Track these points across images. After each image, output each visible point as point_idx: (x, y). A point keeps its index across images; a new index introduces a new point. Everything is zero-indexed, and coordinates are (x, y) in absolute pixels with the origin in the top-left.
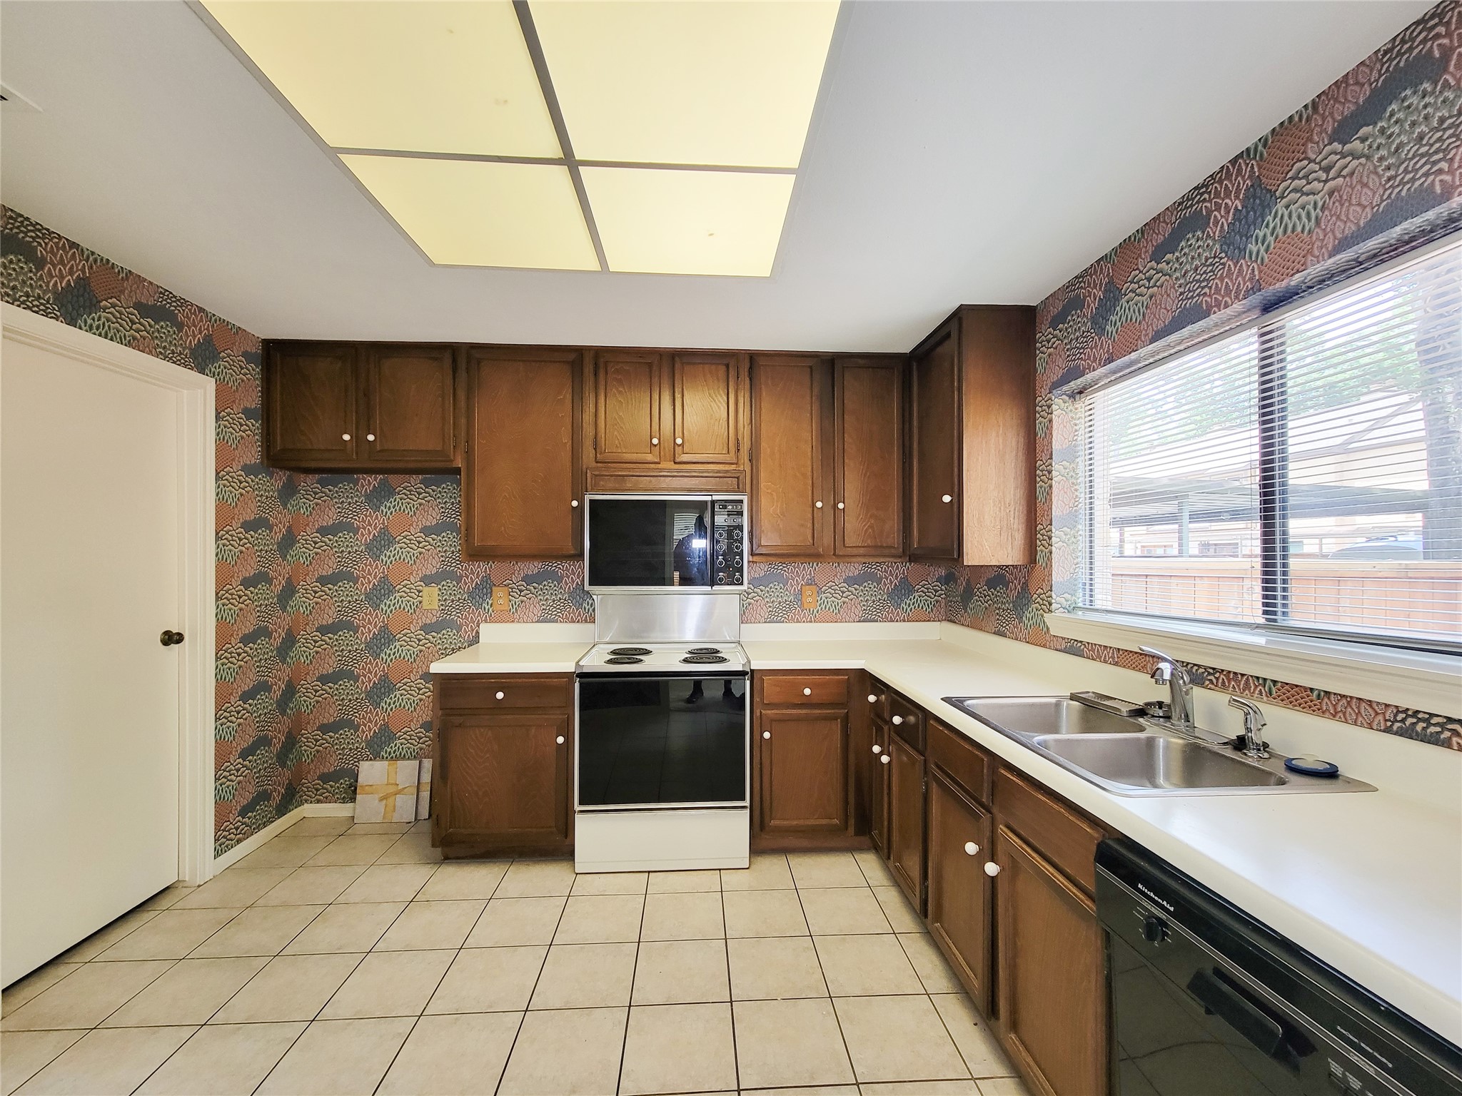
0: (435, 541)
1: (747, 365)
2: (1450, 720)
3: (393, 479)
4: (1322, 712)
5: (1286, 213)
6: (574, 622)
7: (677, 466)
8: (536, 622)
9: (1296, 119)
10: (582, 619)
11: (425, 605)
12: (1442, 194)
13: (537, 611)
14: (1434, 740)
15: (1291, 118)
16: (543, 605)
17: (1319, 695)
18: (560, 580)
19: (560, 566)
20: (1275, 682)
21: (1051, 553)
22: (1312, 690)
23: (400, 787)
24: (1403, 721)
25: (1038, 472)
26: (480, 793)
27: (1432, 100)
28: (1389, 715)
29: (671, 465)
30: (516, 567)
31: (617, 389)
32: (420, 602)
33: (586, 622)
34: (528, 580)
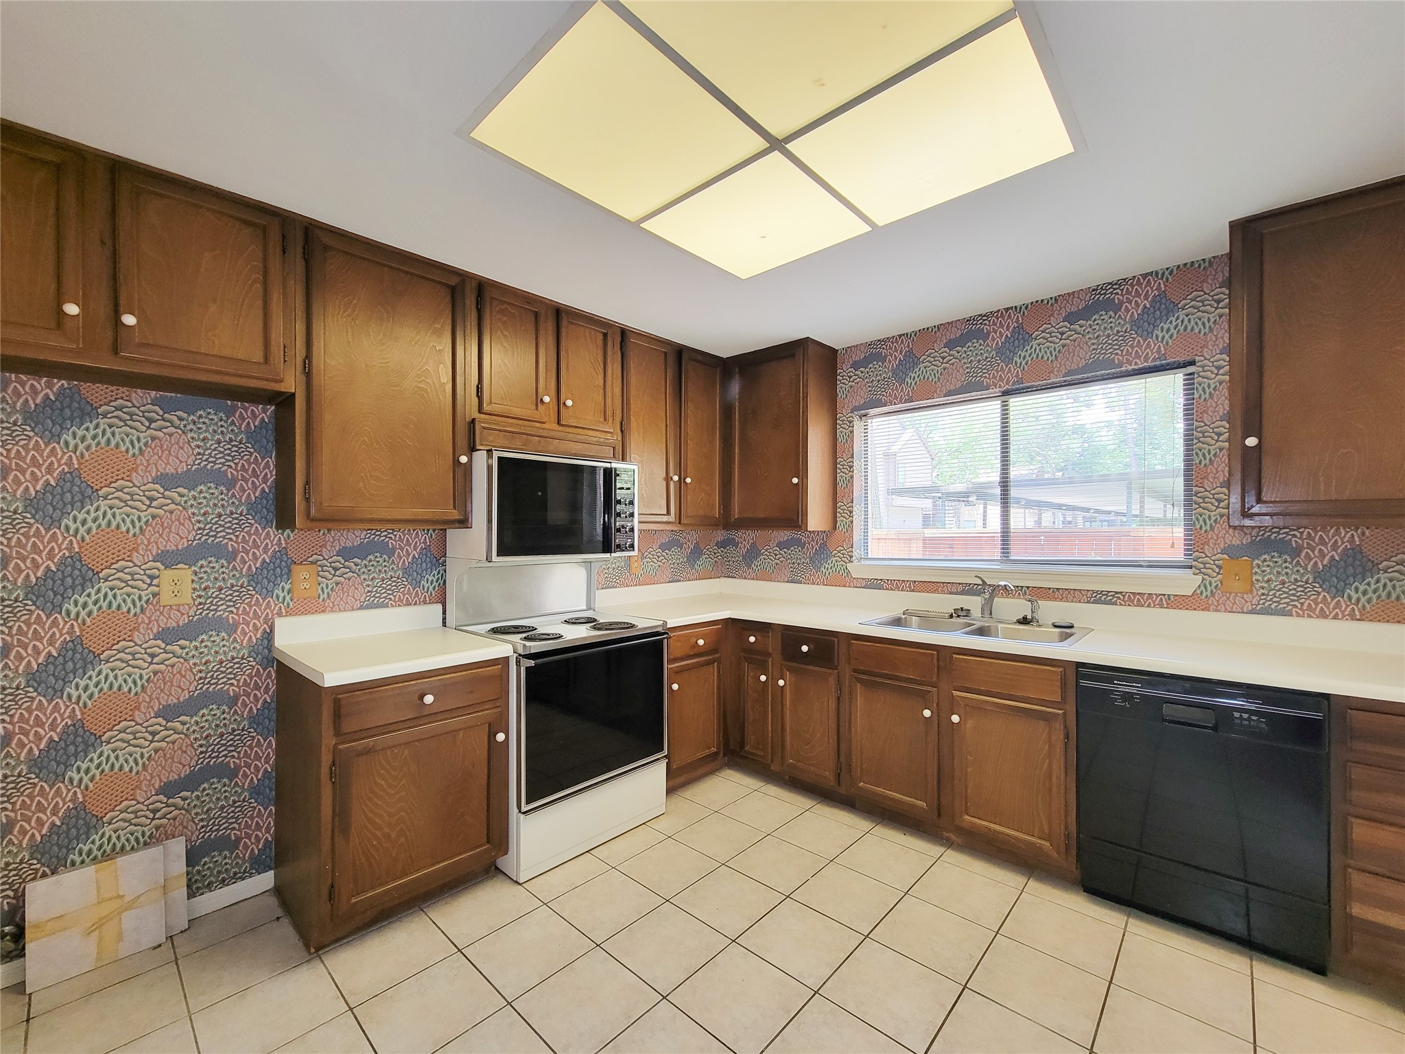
0: (185, 498)
1: (618, 340)
2: (1117, 593)
3: (93, 391)
4: (1055, 599)
5: (1038, 348)
6: (410, 605)
7: (561, 428)
8: (359, 609)
9: (1046, 302)
10: (419, 600)
11: (166, 598)
12: (1118, 364)
13: (360, 594)
14: (1110, 603)
15: (1042, 301)
16: (368, 586)
17: (1053, 592)
18: (391, 553)
19: (391, 535)
20: (1028, 587)
21: (852, 522)
22: (1049, 589)
23: (128, 898)
24: (1096, 596)
25: (838, 466)
26: (393, 835)
27: (1114, 321)
28: (1089, 595)
29: (556, 427)
30: (329, 537)
31: (502, 332)
32: (155, 595)
33: (425, 603)
34: (346, 554)
